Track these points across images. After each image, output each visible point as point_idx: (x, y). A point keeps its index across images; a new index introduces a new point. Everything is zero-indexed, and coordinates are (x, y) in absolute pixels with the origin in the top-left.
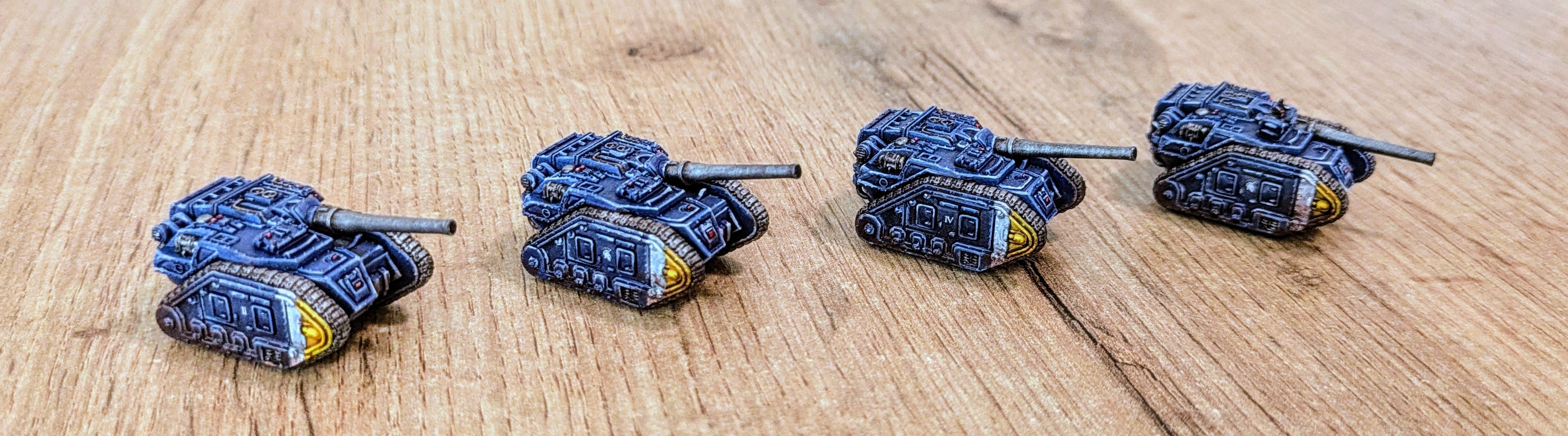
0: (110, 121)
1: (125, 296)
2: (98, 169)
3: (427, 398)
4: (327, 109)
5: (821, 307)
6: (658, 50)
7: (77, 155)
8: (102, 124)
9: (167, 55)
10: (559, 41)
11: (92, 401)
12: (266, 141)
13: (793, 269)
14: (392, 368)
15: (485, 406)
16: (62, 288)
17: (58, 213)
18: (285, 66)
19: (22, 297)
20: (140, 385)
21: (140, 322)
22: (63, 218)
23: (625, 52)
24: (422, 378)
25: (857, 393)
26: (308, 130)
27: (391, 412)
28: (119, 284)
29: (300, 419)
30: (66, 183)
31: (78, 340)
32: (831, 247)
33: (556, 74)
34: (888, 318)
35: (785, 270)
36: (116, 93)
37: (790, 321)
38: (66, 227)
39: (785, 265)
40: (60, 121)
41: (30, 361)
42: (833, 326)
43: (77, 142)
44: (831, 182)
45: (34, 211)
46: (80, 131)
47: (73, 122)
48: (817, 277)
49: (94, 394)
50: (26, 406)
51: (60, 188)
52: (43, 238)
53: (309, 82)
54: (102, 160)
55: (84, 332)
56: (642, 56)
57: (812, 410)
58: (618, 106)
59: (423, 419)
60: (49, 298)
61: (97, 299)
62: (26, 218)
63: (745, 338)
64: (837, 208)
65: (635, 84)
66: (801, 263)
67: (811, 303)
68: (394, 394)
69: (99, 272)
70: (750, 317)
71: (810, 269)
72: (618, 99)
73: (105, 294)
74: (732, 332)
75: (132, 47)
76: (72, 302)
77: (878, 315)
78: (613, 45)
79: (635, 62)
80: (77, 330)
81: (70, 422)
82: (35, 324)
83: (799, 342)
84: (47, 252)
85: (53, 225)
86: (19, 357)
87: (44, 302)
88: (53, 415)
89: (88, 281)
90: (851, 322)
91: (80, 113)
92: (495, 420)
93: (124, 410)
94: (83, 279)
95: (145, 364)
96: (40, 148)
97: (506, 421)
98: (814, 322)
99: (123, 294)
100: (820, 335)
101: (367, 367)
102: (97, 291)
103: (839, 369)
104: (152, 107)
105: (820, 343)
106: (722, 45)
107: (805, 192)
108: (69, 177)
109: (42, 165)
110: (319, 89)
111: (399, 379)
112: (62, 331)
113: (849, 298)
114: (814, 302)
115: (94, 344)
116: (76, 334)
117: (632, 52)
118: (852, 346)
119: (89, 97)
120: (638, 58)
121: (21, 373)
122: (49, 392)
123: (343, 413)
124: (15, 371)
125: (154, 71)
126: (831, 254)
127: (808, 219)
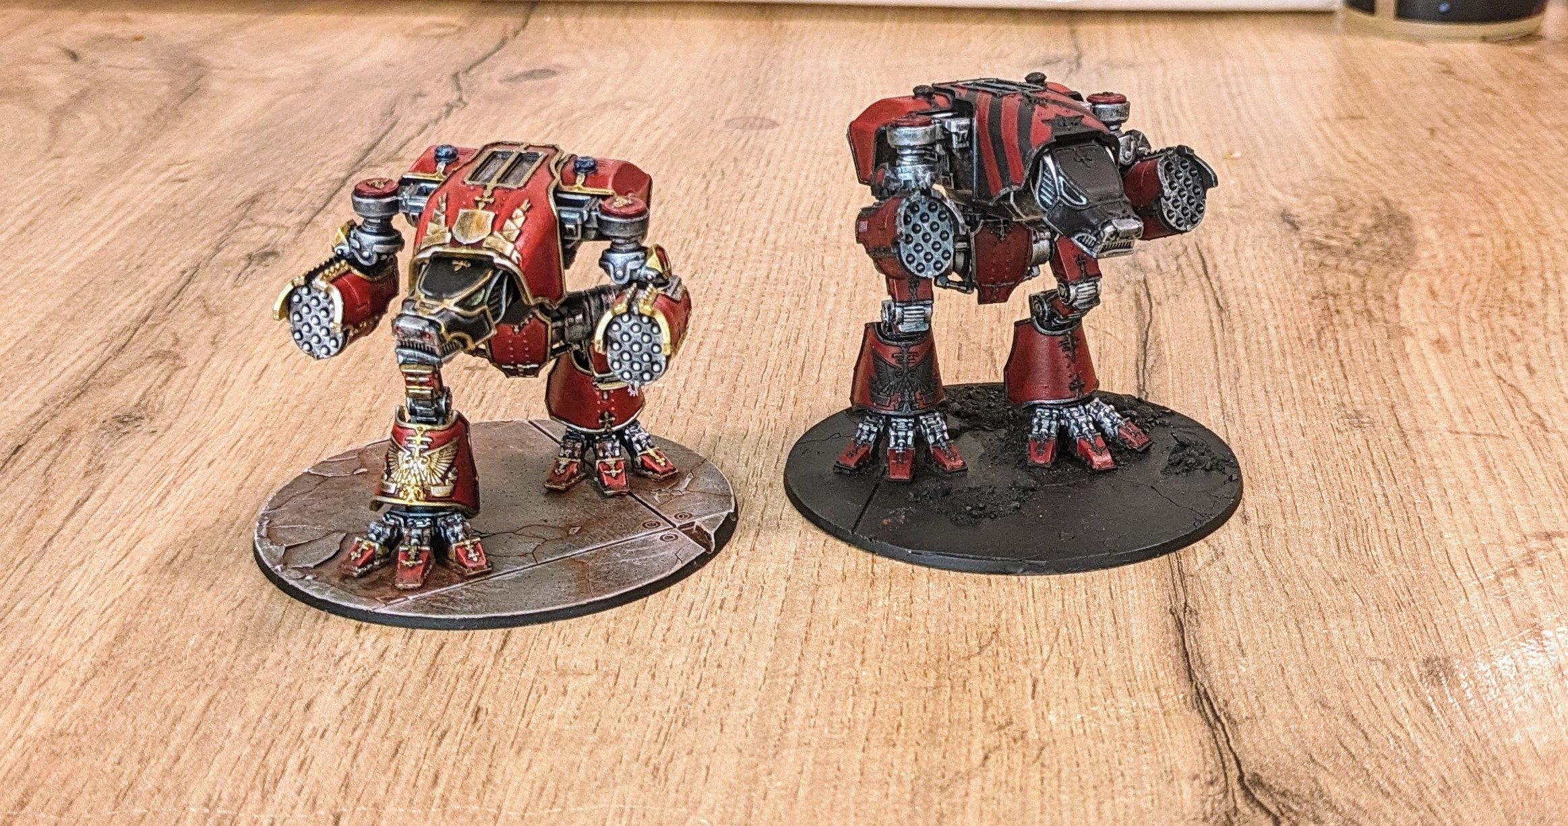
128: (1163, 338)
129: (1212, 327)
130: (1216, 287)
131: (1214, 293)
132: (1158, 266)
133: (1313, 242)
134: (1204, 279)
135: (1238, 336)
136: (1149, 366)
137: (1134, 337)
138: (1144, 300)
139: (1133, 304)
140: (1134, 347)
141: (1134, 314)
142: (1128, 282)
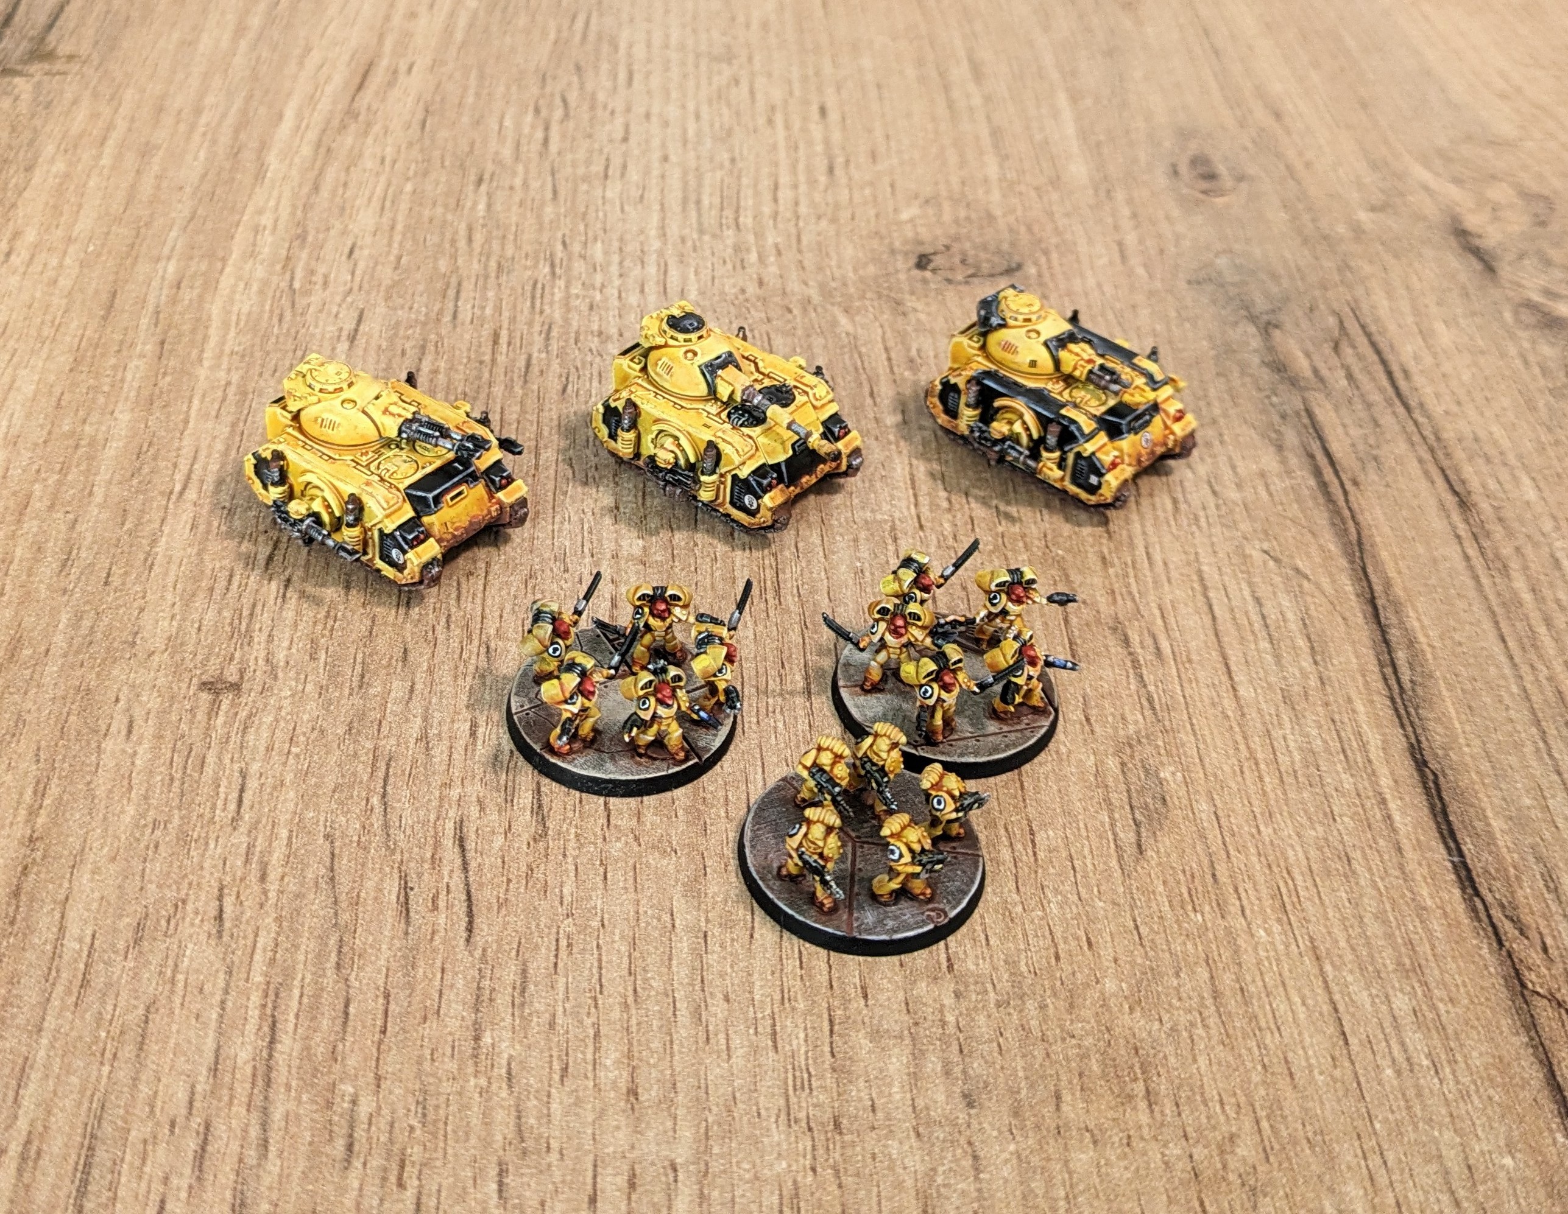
0: (245, 305)
1: (260, 630)
2: (232, 390)
3: (609, 876)
4: (513, 320)
5: (1127, 807)
6: (957, 260)
7: (206, 363)
8: (235, 309)
9: (316, 188)
10: (824, 224)
11: (220, 803)
12: (436, 372)
13: (1098, 729)
14: (570, 814)
15: (679, 904)
16: (188, 602)
17: (183, 468)
18: (463, 226)
19: (142, 610)
20: (275, 788)
21: (276, 677)
22: (188, 478)
23: (913, 260)
24: (605, 839)
25: (1155, 973)
26: (487, 358)
27: (565, 891)
28: (254, 605)
29: (457, 881)
30: (193, 413)
31: (205, 697)
32: (1155, 696)
33: (814, 293)
34: (1216, 846)
35: (1087, 728)
36: (252, 253)
37: (1082, 825)
38: (191, 494)
39: (1088, 720)
40: (187, 295)
41: (150, 722)
42: (1139, 846)
43: (206, 338)
44: (1171, 566)
45: (155, 458)
46: (209, 319)
47: (201, 298)
48: (1128, 751)
49: (222, 789)
50: (146, 798)
51: (186, 422)
52: (167, 508)
53: (493, 264)
54: (235, 377)
55: (212, 683)
56: (934, 271)
57: (1093, 994)
58: (892, 371)
59: (602, 910)
60: (173, 617)
61: (228, 629)
62: (146, 470)
63: (1019, 847)
64: (1173, 620)
65: (920, 328)
66: (1110, 719)
67: (1114, 797)
68: (570, 860)
69: (230, 581)
70: (1029, 809)
71: (1121, 732)
72: (893, 355)
73: (237, 621)
74: (1002, 832)
75: (273, 160)
76: (199, 629)
77: (1203, 837)
78: (897, 244)
79: (925, 281)
80: (204, 678)
81: (195, 836)
82: (156, 658)
83: (1090, 867)
84: (170, 535)
85: (178, 488)
86: (138, 712)
87: (166, 623)
88: (176, 821)
89: (217, 595)
90: (1166, 842)
91: (210, 284)
92: (688, 929)
93: (255, 826)
94: (212, 590)
95: (280, 754)
96: (162, 343)
97: (701, 935)
98: (1115, 834)
99: (258, 626)
100: (1120, 858)
101: (540, 807)
102: (227, 614)
103: (1137, 928)
104: (297, 285)
105: (1117, 874)
106: (1049, 261)
107: (1132, 580)
108: (196, 402)
109: (165, 374)
110: (503, 278)
111: (577, 835)
112: (186, 676)
113: (1168, 798)
114: (1118, 798)
115: (223, 707)
116: (204, 686)
117: (923, 262)
118: (1161, 888)
119: (220, 253)
120: (928, 274)
121: (139, 743)
122: (172, 779)
123: (509, 881)
124: (134, 738)
125: (299, 213)
126: (1153, 708)
127: (1130, 633)
128: (1401, 593)
129: (1467, 558)
130: (1427, 432)
131: (1432, 450)
132: (1316, 371)
133: (1529, 305)
134: (1401, 410)
135: (1520, 583)
136: (1405, 678)
137: (1349, 588)
138: (1328, 474)
139: (1312, 482)
140: (1360, 620)
141: (1326, 515)
142: (1283, 417)
